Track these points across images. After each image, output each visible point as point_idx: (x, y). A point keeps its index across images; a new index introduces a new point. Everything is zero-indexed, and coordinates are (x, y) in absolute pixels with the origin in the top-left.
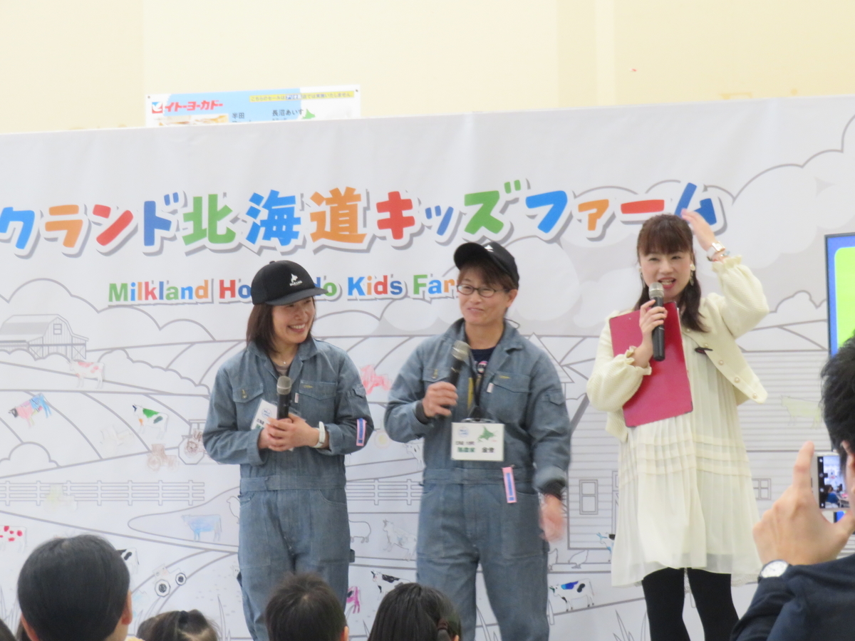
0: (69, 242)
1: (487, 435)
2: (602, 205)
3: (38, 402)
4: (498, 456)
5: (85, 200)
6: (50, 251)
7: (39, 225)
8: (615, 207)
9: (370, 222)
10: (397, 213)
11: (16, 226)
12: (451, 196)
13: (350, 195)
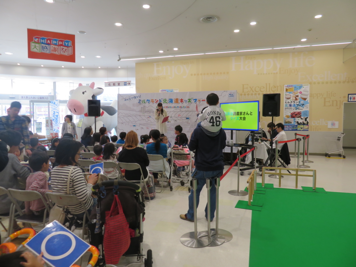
0: (153, 103)
2: (200, 100)
3: (150, 117)
5: (154, 99)
6: (151, 103)
7: (150, 101)
8: (201, 100)
9: (179, 101)
10: (182, 101)
11: (148, 101)
12: (187, 99)
13: (178, 99)
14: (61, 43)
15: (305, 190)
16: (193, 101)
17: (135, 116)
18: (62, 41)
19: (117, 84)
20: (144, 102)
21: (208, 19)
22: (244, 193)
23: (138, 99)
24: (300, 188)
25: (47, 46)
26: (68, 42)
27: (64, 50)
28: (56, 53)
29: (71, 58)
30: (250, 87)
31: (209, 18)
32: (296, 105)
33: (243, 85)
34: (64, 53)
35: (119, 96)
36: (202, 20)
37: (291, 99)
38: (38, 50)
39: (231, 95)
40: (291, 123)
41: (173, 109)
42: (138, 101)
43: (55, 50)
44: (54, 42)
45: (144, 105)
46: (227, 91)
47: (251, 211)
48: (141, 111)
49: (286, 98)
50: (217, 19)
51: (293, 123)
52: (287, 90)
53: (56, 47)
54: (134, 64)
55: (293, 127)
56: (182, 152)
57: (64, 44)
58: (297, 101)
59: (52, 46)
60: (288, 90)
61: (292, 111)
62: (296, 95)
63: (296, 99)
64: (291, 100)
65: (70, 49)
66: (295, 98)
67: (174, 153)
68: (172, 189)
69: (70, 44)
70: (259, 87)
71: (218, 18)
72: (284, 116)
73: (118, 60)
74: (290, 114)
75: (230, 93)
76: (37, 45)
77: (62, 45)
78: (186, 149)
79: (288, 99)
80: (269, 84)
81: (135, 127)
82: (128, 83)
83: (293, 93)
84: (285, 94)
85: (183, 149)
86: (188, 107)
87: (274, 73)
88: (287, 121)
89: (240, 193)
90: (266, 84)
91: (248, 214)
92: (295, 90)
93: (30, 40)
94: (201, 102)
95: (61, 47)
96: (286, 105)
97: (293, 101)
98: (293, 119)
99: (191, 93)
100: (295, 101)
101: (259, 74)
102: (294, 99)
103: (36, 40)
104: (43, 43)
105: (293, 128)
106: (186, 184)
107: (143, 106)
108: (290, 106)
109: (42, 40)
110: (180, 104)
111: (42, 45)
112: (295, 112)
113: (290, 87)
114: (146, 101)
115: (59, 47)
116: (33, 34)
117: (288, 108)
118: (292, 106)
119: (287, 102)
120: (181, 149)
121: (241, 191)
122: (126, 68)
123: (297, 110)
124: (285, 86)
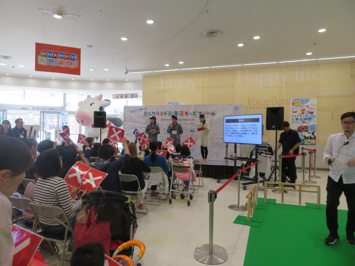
0: (158, 115)
1: (175, 132)
4: (176, 134)
5: (160, 111)
7: (155, 113)
8: (206, 113)
9: (184, 114)
10: (187, 113)
11: (154, 113)
12: (192, 112)
13: (183, 111)
14: (67, 56)
15: (309, 206)
17: (140, 128)
18: (68, 55)
19: (124, 96)
21: (212, 34)
22: (244, 208)
23: (144, 111)
24: (303, 204)
25: (53, 59)
26: (74, 55)
27: (70, 63)
28: (62, 66)
29: (77, 71)
30: (256, 101)
31: (212, 33)
32: (303, 119)
33: (249, 99)
34: (70, 66)
35: (126, 108)
36: (206, 34)
37: (298, 112)
38: (45, 63)
39: (236, 108)
42: (144, 113)
43: (61, 63)
44: (61, 56)
46: (231, 105)
47: (250, 227)
48: (146, 123)
49: (292, 112)
50: (220, 34)
52: (293, 104)
53: (62, 60)
54: (142, 77)
56: (182, 164)
57: (69, 58)
58: (304, 115)
59: (58, 59)
60: (294, 104)
61: (299, 125)
62: (303, 109)
63: (303, 113)
64: (298, 114)
65: (76, 62)
66: (302, 111)
67: (174, 166)
68: (171, 202)
69: (76, 57)
70: (265, 101)
71: (221, 32)
73: (126, 73)
74: (296, 128)
75: (235, 107)
76: (44, 58)
77: (67, 58)
78: (186, 161)
80: (276, 97)
82: (135, 95)
83: (300, 107)
84: (291, 108)
85: (183, 162)
86: (193, 120)
87: (280, 87)
89: (241, 208)
90: (272, 97)
91: (246, 230)
92: (301, 104)
93: (38, 53)
95: (67, 60)
96: (293, 119)
97: (299, 115)
99: (196, 106)
100: (302, 115)
101: (264, 88)
102: (301, 112)
103: (44, 54)
104: (49, 56)
106: (186, 197)
108: (297, 119)
109: (49, 53)
110: (185, 117)
111: (49, 58)
112: (301, 126)
113: (296, 101)
114: (151, 113)
115: (65, 60)
116: (40, 48)
117: (294, 122)
118: (299, 120)
119: (293, 116)
120: (181, 162)
121: (242, 205)
122: (134, 81)
123: (303, 123)
124: (291, 99)
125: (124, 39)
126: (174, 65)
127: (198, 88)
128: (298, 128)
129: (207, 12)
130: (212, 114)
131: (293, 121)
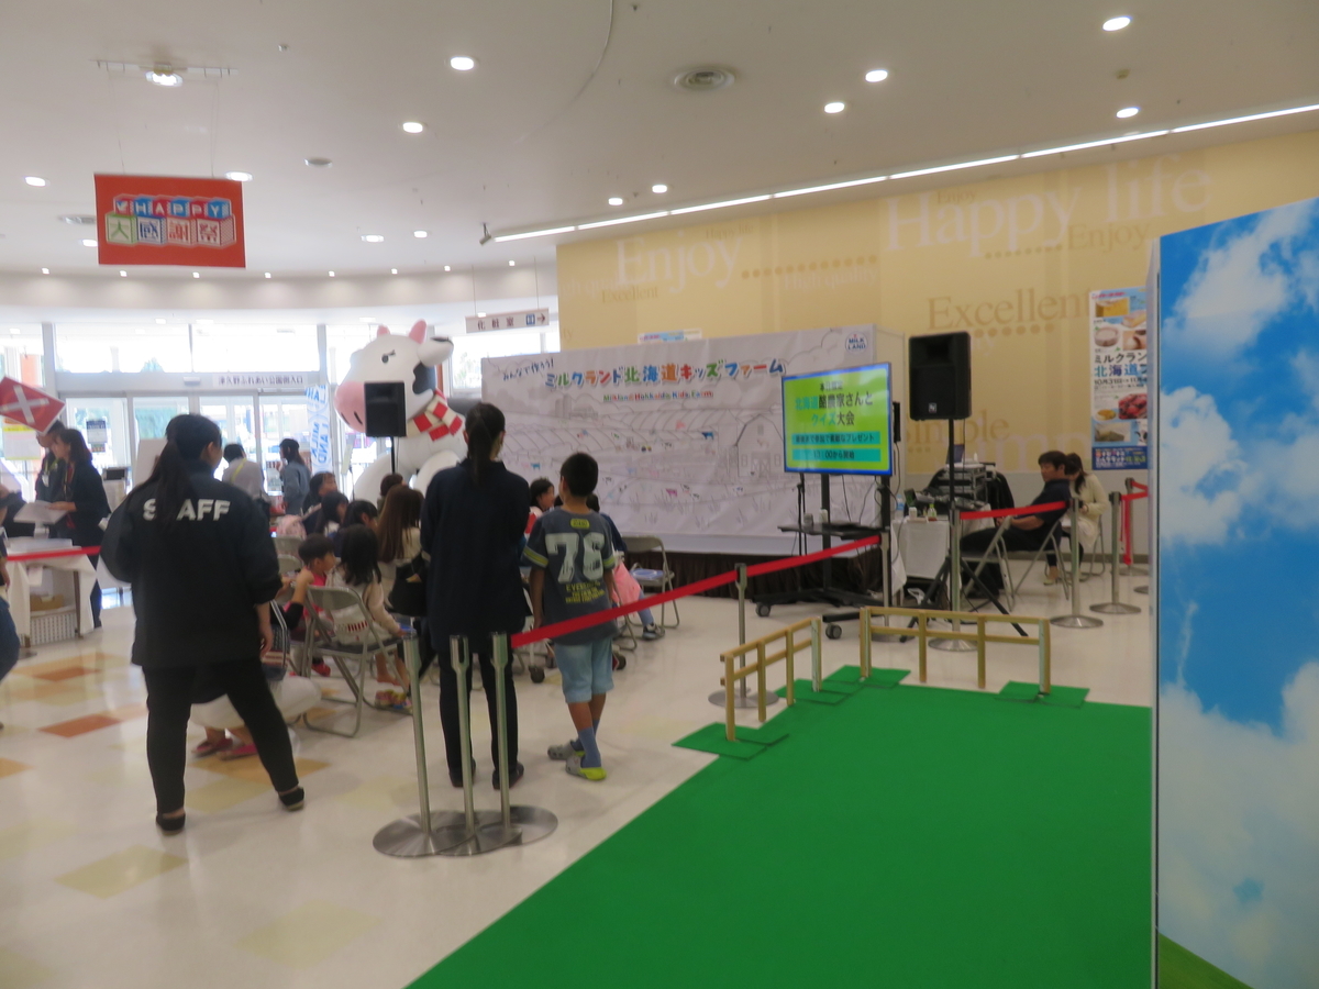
0: (593, 382)
2: (748, 367)
3: (585, 432)
5: (597, 369)
6: (587, 386)
7: (583, 377)
8: (752, 367)
9: (679, 374)
10: (686, 371)
11: (577, 378)
12: (703, 364)
13: (673, 366)
14: (196, 209)
16: (723, 372)
17: (538, 432)
18: (201, 204)
19: (503, 322)
20: (565, 383)
21: (702, 79)
23: (545, 371)
25: (154, 221)
26: (220, 204)
27: (209, 229)
28: (184, 242)
29: (233, 255)
30: (959, 309)
31: (702, 77)
32: (1139, 368)
33: (932, 302)
34: (209, 239)
35: (487, 364)
36: (682, 83)
37: (1120, 344)
38: (127, 237)
39: (856, 343)
40: (1121, 438)
41: (657, 404)
42: (546, 379)
43: (179, 232)
44: (178, 208)
45: (564, 391)
48: (555, 414)
49: (1098, 342)
50: (731, 79)
51: (1128, 439)
52: (1100, 311)
53: (183, 223)
54: (553, 250)
55: (1131, 454)
57: (206, 213)
58: (1144, 352)
59: (169, 220)
60: (1105, 312)
61: (1124, 394)
62: (1139, 328)
63: (1139, 346)
64: (1118, 349)
65: (228, 227)
66: (1137, 340)
69: (227, 210)
70: (990, 306)
71: (733, 71)
72: (1094, 412)
73: (483, 242)
74: (1114, 406)
75: (852, 337)
76: (125, 222)
77: (201, 216)
79: (1106, 344)
80: (1032, 291)
81: (537, 469)
82: (538, 315)
83: (1126, 322)
84: (1092, 327)
86: (709, 394)
87: (1048, 249)
88: (1103, 431)
90: (1020, 293)
92: (1132, 308)
93: (104, 206)
94: (753, 376)
95: (200, 222)
96: (1100, 371)
97: (1125, 353)
98: (1127, 423)
99: (716, 344)
100: (1136, 352)
101: (988, 256)
102: (1132, 343)
103: (122, 207)
104: (141, 214)
105: (1129, 459)
107: (561, 397)
108: (1117, 371)
109: (140, 204)
110: (682, 385)
111: (141, 220)
112: (1135, 398)
113: (1113, 299)
114: (570, 378)
115: (194, 222)
116: (111, 190)
117: (1106, 381)
118: (1123, 372)
119: (1103, 359)
122: (532, 265)
123: (1142, 385)
124: (1091, 295)
125: (413, 127)
126: (639, 199)
127: (745, 275)
128: (1121, 403)
129: (635, 8)
130: (772, 370)
131: (1102, 378)
